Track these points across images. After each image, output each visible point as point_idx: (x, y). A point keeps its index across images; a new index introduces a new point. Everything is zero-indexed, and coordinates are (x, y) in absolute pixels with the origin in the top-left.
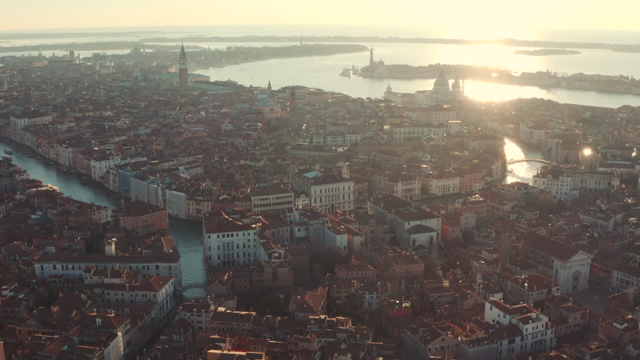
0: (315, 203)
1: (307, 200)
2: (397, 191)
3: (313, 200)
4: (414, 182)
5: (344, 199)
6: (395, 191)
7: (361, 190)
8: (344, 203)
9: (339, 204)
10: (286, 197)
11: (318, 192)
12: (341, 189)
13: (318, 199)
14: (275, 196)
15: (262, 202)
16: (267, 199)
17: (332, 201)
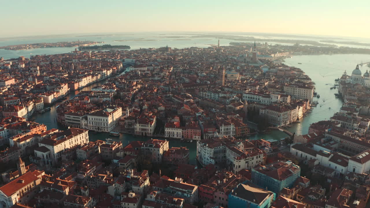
0: (90, 124)
1: (86, 121)
2: (136, 128)
3: (89, 122)
4: (147, 125)
5: (104, 125)
6: (135, 128)
7: (130, 123)
8: (104, 128)
9: (102, 127)
10: (77, 118)
11: (91, 119)
12: (103, 120)
13: (91, 123)
14: (73, 116)
15: (68, 118)
16: (70, 117)
17: (98, 125)
